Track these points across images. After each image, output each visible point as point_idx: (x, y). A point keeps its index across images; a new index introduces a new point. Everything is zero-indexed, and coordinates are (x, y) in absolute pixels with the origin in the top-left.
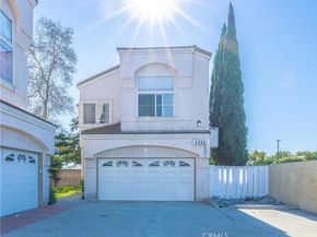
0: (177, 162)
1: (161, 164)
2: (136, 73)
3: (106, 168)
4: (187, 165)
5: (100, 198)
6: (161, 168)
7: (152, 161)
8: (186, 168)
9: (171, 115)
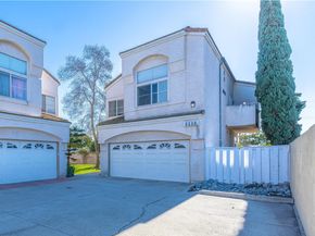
0: (172, 144)
1: (158, 147)
2: (134, 69)
3: (116, 151)
4: (182, 147)
5: (112, 175)
6: (158, 150)
7: (150, 144)
8: (181, 150)
9: (166, 100)
